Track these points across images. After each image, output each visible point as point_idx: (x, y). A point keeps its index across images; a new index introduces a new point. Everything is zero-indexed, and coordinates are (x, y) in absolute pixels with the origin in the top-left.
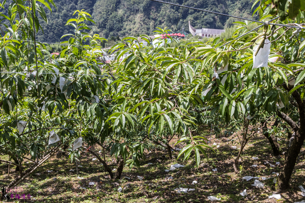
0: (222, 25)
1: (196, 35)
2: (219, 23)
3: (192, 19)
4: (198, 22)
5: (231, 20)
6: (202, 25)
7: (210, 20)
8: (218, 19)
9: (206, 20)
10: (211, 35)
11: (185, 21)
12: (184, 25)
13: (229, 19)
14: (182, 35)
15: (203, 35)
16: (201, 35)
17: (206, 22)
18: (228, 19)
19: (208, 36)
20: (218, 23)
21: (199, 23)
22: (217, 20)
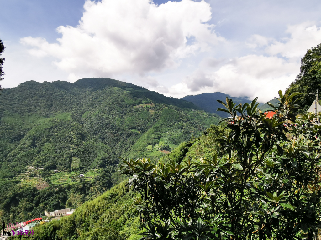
1: (50, 216)
3: (43, 205)
6: (50, 208)
9: (53, 204)
10: (61, 214)
15: (55, 215)
22: (60, 202)
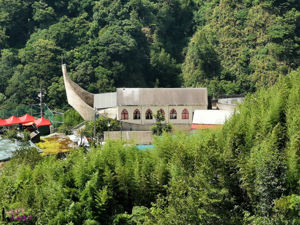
0: (174, 61)
1: (97, 116)
2: (162, 54)
3: (51, 44)
4: (76, 54)
5: (203, 39)
7: (123, 43)
8: (154, 36)
9: (107, 44)
11: (22, 53)
12: (21, 71)
13: (198, 33)
14: (39, 122)
15: (124, 113)
16: (114, 113)
17: (109, 54)
18: (191, 33)
19: (143, 115)
20: (157, 51)
21: (82, 60)
22: (151, 40)
